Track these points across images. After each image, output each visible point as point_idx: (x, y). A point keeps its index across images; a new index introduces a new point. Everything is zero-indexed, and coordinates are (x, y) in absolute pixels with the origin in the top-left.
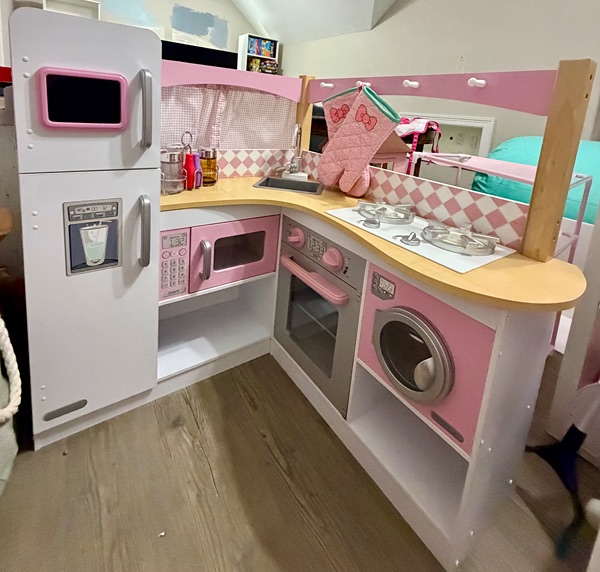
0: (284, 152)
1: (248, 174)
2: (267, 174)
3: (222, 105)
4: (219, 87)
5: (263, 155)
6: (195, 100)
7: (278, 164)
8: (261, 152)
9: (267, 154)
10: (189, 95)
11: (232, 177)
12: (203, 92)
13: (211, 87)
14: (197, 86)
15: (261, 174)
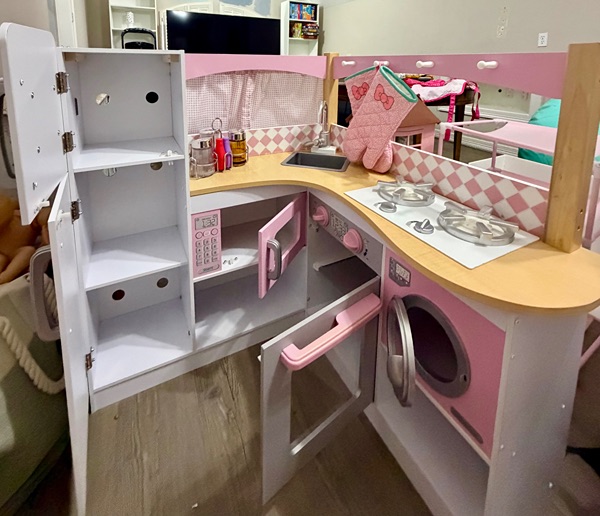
0: (313, 126)
1: (278, 150)
2: (296, 149)
3: (250, 88)
4: (246, 72)
5: (292, 131)
6: (225, 87)
7: (307, 139)
8: (290, 129)
9: (296, 130)
10: (219, 82)
11: (263, 154)
12: (232, 78)
13: (239, 73)
14: (225, 73)
15: (291, 149)
